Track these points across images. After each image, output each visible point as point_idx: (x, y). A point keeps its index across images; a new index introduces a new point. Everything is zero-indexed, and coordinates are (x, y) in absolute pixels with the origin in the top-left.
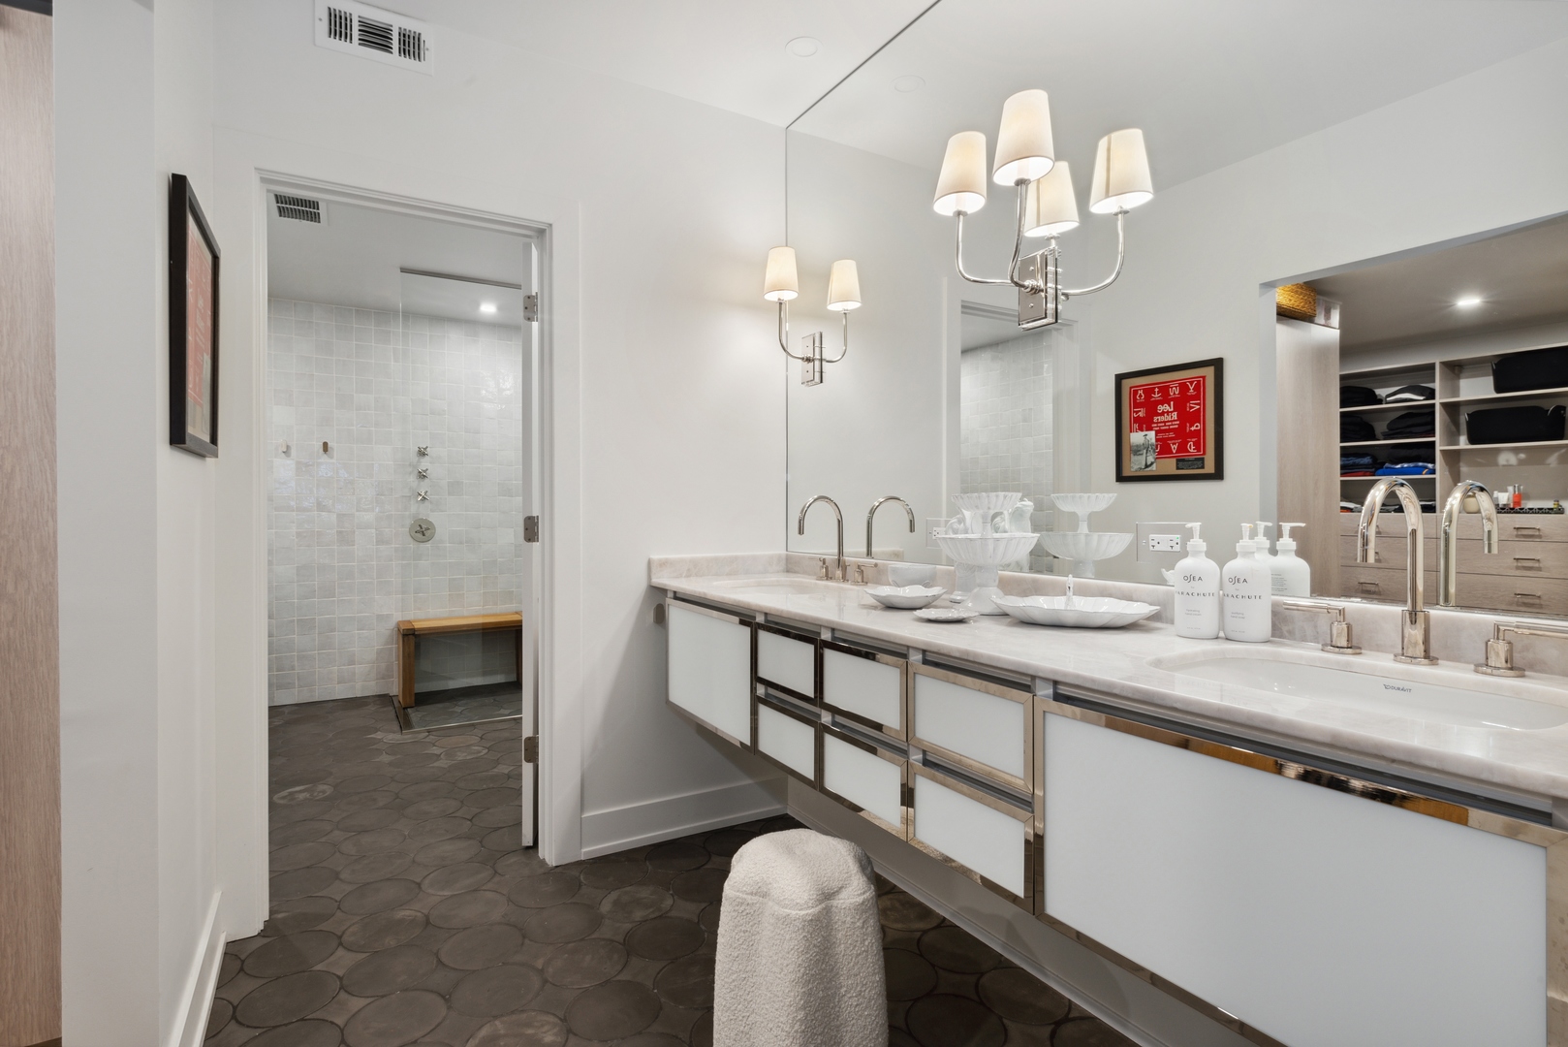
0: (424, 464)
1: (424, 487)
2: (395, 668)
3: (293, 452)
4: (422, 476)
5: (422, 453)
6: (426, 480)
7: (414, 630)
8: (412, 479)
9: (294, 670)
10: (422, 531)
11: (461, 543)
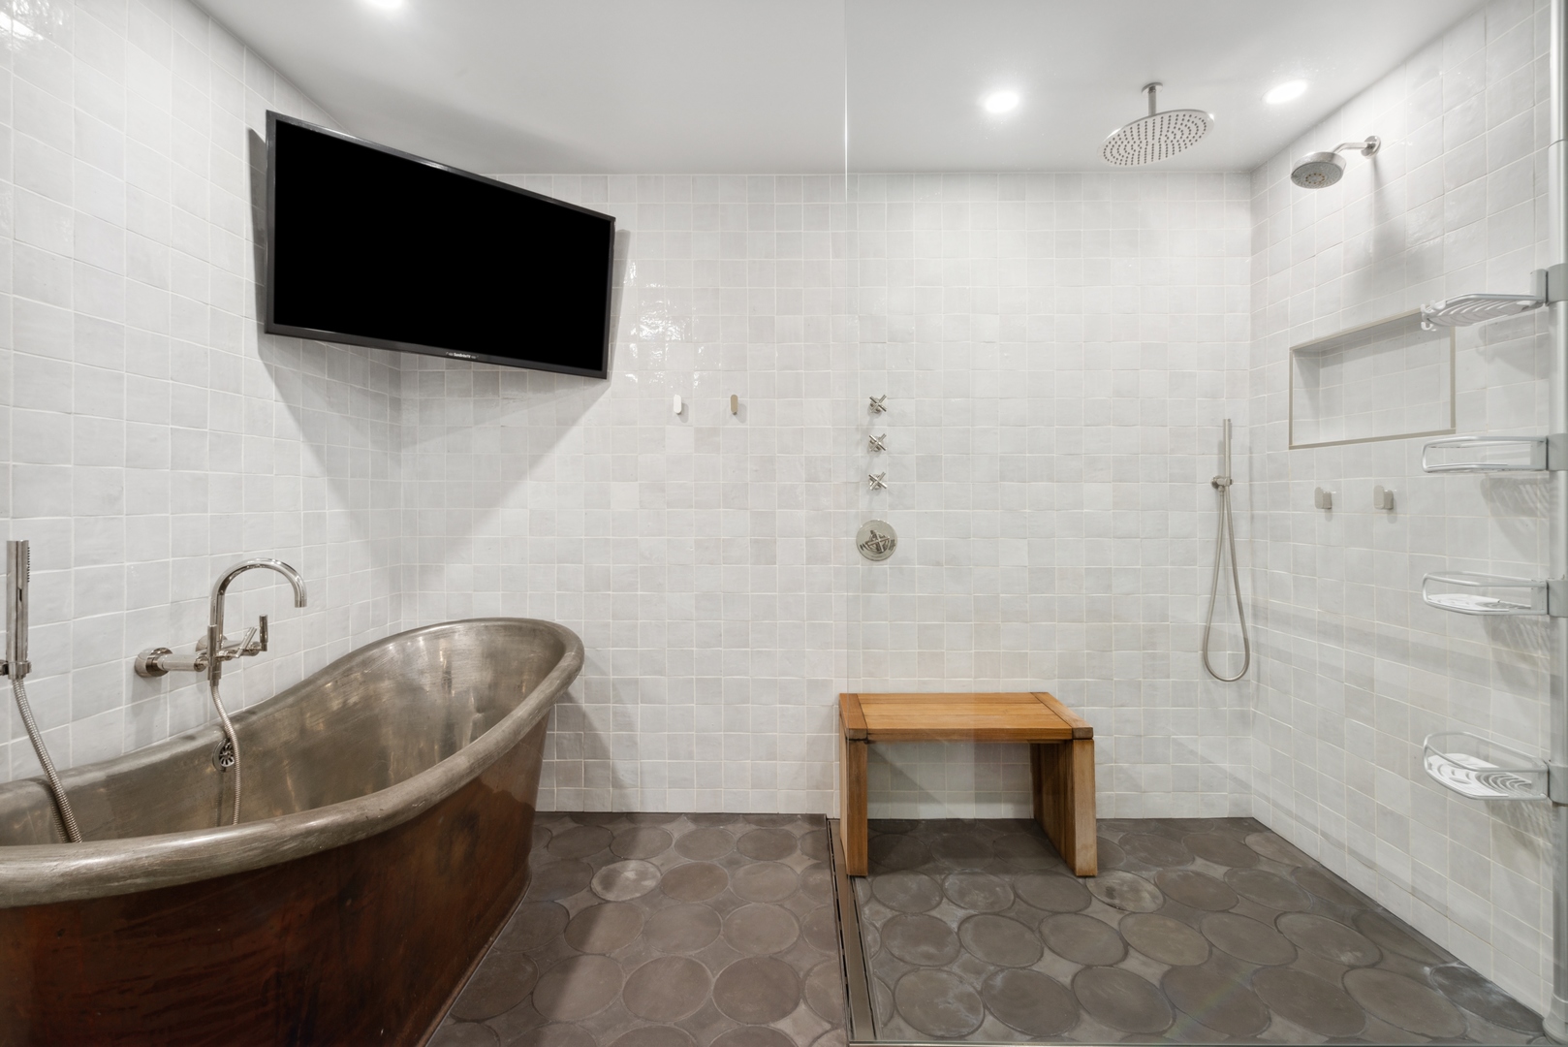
0: (880, 426)
1: (880, 465)
2: (836, 772)
3: (691, 414)
4: (876, 447)
5: (876, 408)
6: (883, 455)
7: (868, 732)
8: (861, 452)
9: (692, 758)
10: (878, 546)
11: (938, 564)
